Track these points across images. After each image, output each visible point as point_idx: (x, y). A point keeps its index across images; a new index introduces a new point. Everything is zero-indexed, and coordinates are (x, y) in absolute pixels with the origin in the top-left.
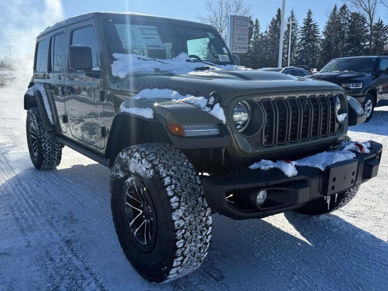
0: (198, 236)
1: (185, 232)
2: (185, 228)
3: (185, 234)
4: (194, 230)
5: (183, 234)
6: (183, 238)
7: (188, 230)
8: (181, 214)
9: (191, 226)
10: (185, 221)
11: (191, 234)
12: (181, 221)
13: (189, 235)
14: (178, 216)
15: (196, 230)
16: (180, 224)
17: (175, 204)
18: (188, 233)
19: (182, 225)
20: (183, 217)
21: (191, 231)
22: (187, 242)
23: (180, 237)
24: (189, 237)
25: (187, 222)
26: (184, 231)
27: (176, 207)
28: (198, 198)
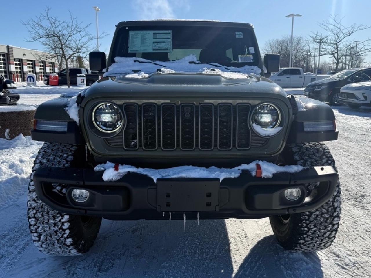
0: (50, 220)
1: (36, 213)
2: (37, 209)
3: (36, 215)
4: (46, 213)
5: (34, 214)
6: (34, 217)
7: (39, 212)
8: (34, 197)
9: (43, 209)
10: (37, 202)
11: (42, 215)
12: (33, 202)
13: (40, 216)
14: (32, 197)
15: (48, 214)
16: (32, 205)
17: (32, 187)
18: (38, 214)
19: (33, 206)
20: (36, 200)
21: (42, 213)
22: (38, 222)
23: (32, 215)
24: (40, 218)
25: (39, 204)
26: (34, 211)
27: (32, 189)
28: (57, 187)
